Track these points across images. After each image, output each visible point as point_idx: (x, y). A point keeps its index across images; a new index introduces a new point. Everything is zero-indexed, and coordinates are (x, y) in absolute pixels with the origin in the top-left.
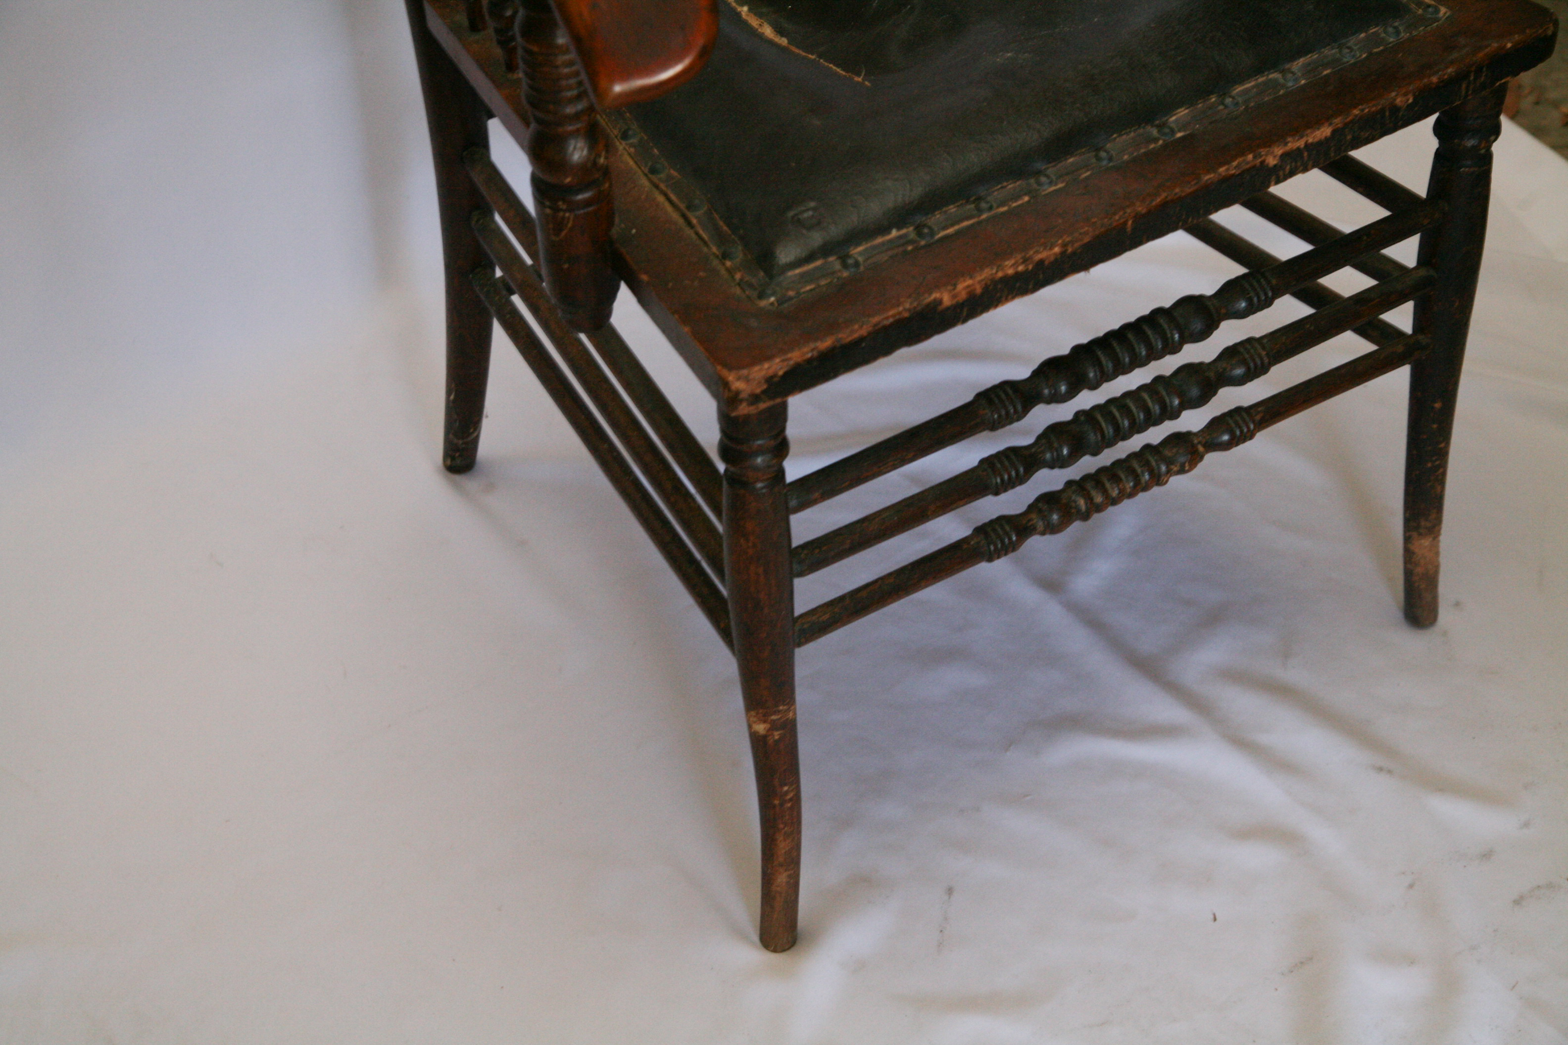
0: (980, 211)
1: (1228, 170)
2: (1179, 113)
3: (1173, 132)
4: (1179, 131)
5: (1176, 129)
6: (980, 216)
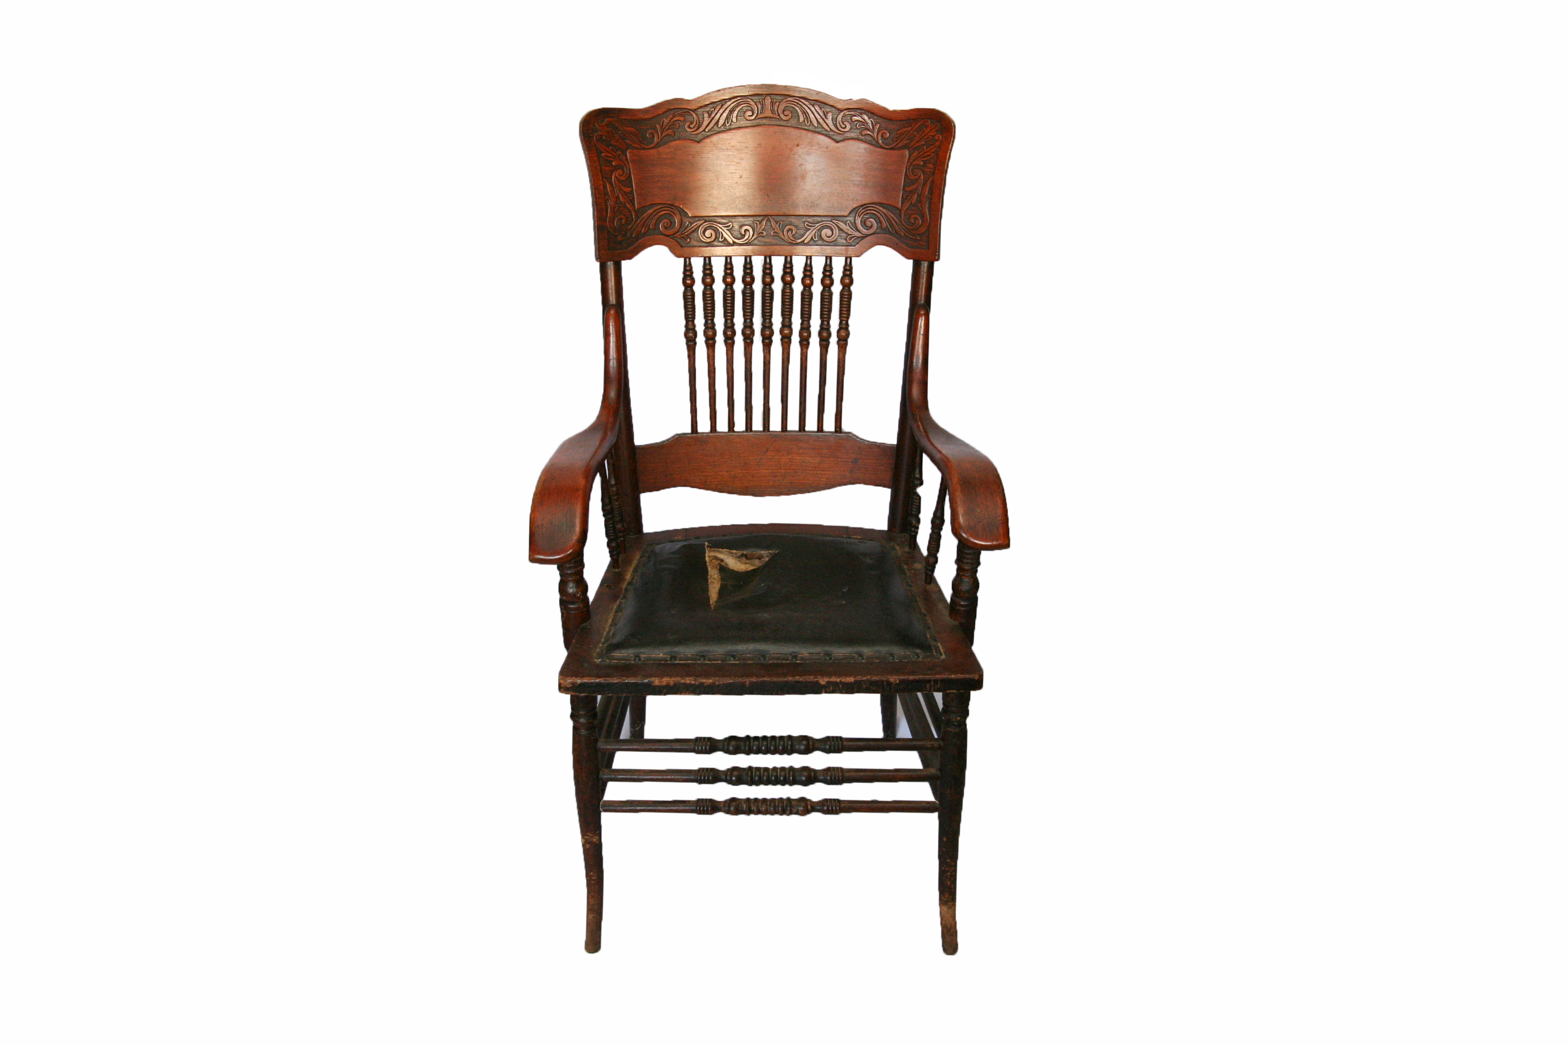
1: (799, 678)
3: (797, 660)
4: (800, 661)
6: (697, 661)
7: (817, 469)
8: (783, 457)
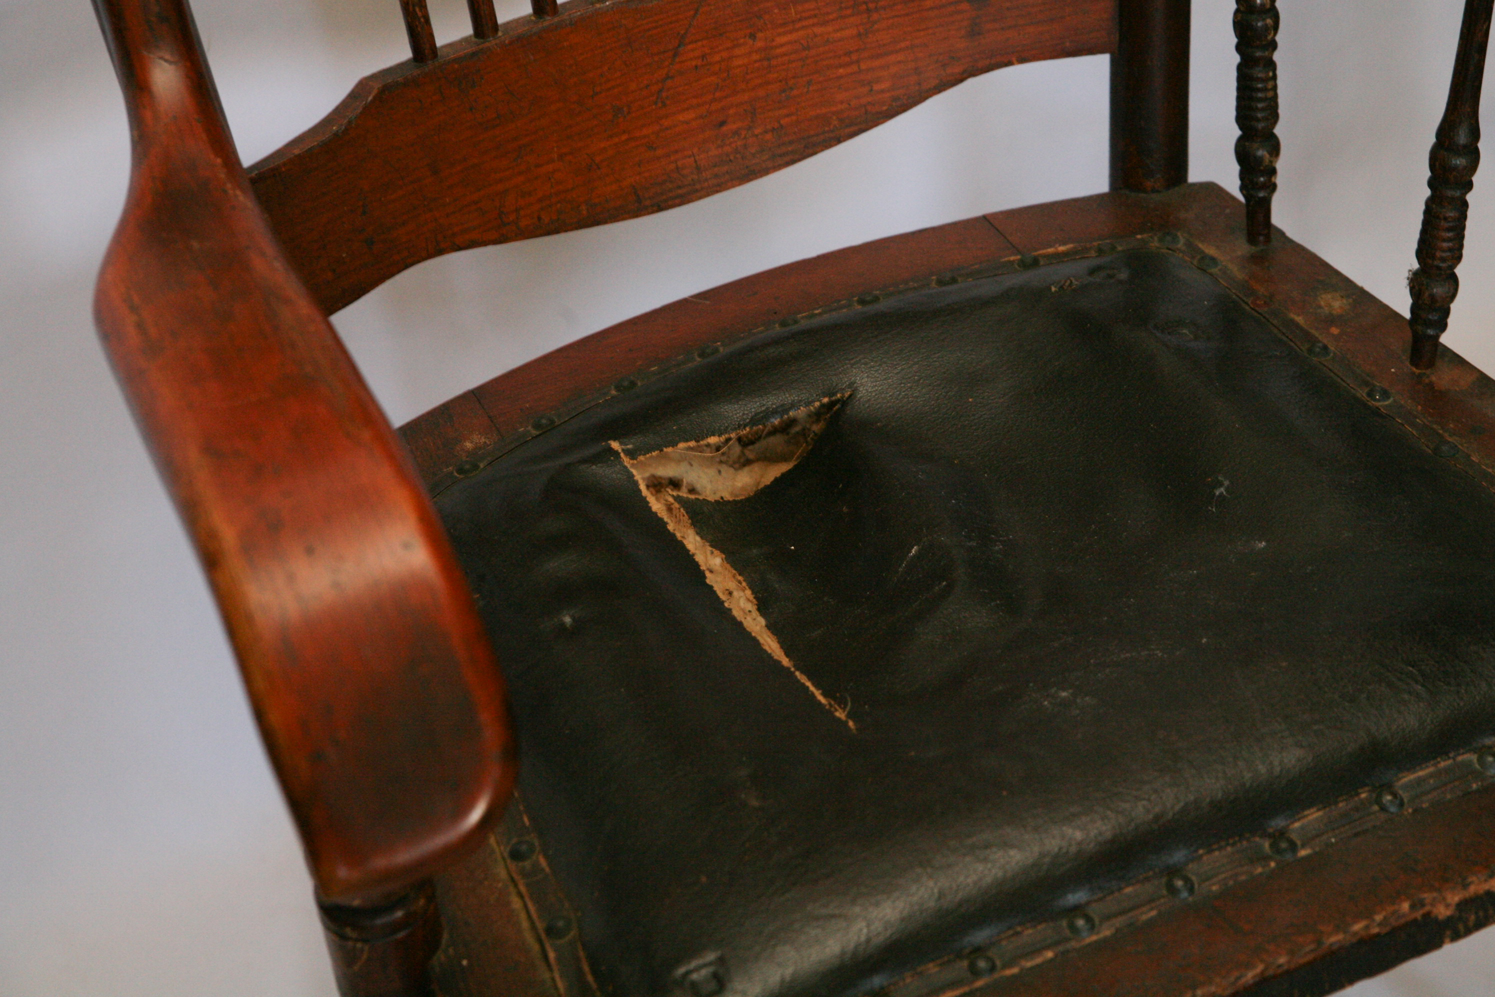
0: (975, 972)
1: (1367, 927)
2: (1309, 815)
3: (1293, 847)
4: (1303, 846)
5: (1299, 843)
6: (973, 982)
7: (854, 57)
8: (737, 52)
